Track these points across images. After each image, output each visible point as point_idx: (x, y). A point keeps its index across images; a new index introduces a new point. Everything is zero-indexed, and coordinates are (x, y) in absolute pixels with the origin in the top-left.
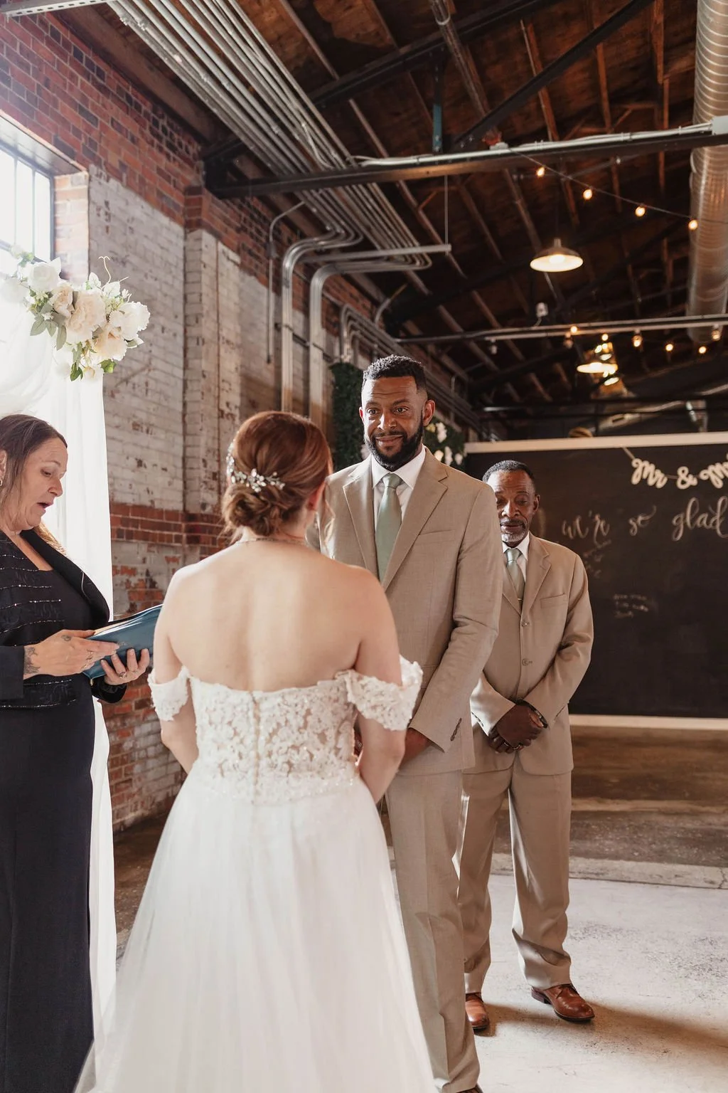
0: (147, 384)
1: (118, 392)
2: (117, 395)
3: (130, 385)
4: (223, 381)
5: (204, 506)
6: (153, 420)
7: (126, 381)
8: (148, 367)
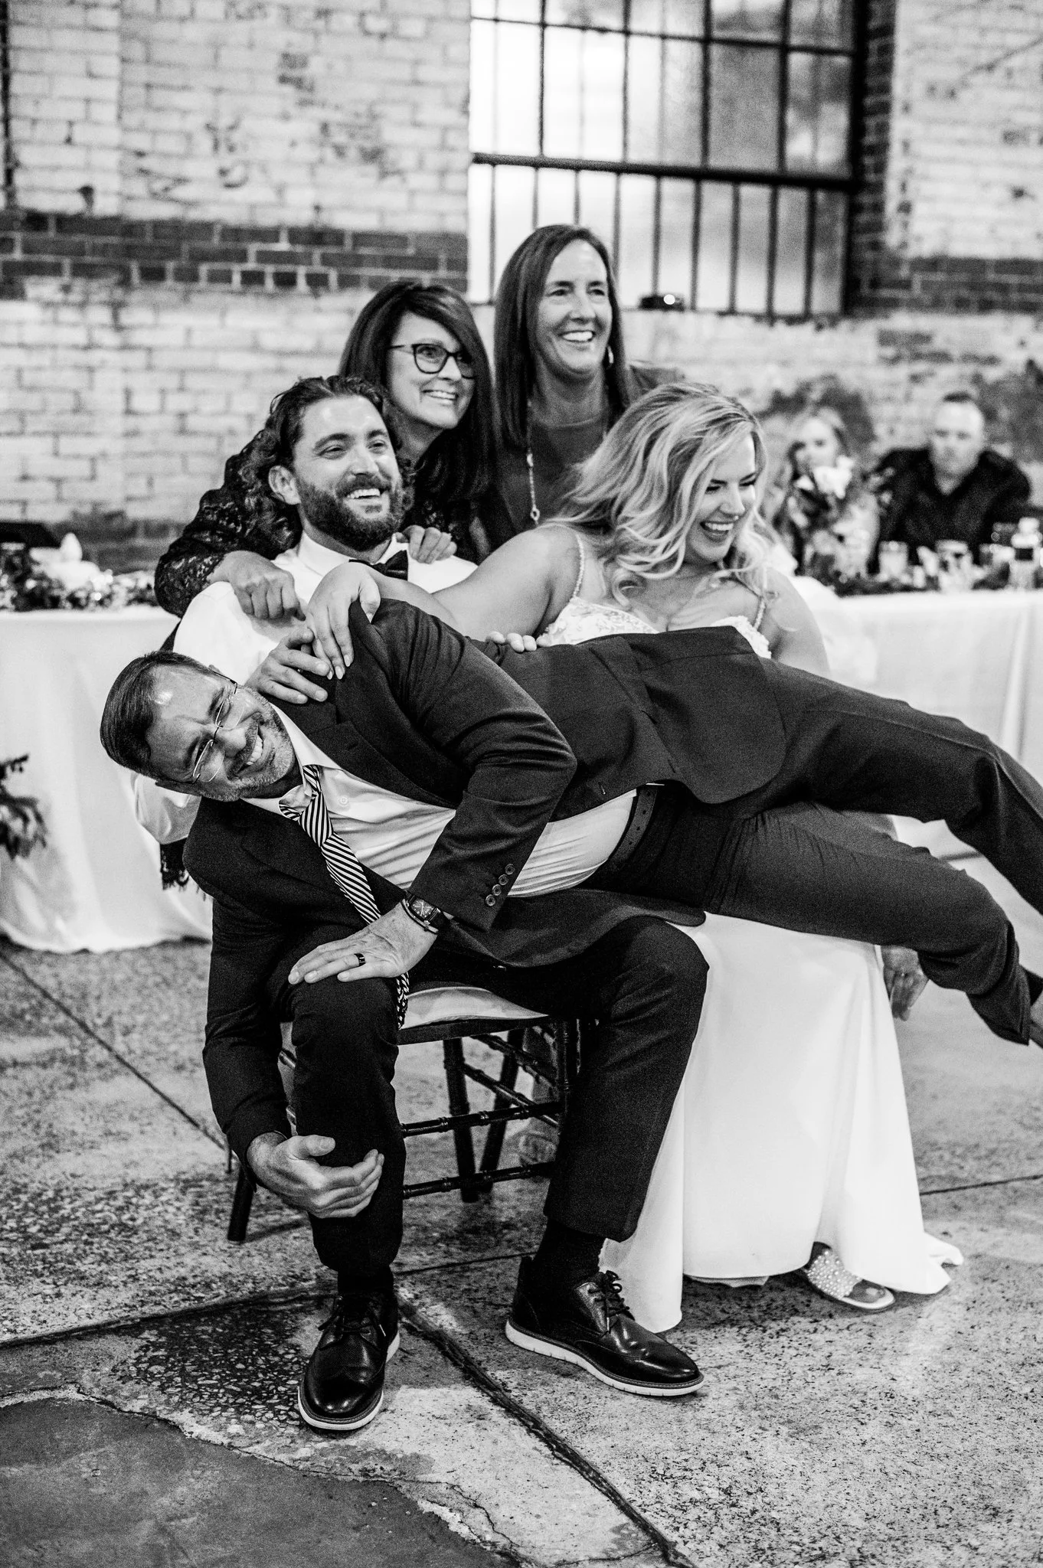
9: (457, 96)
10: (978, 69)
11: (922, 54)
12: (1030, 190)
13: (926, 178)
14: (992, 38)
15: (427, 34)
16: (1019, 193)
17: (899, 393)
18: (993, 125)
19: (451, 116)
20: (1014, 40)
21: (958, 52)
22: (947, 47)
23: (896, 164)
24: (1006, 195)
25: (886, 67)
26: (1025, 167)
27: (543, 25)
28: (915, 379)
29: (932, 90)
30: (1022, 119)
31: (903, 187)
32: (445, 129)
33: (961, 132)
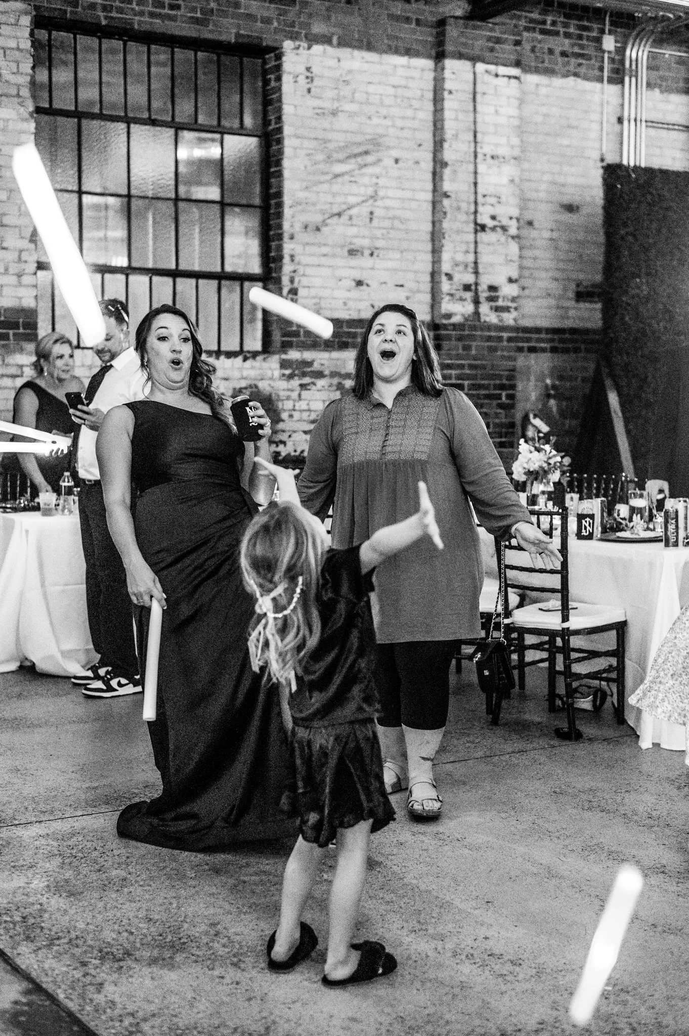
0: (372, 213)
1: (327, 225)
2: (324, 229)
3: (344, 218)
4: (484, 196)
5: (449, 316)
6: (380, 243)
7: (339, 215)
8: (374, 197)
9: (28, 233)
10: (333, 215)
11: (300, 208)
12: (366, 282)
13: (304, 275)
14: (339, 199)
15: (8, 198)
16: (359, 283)
17: (295, 395)
18: (342, 246)
19: (25, 244)
20: (352, 200)
21: (319, 207)
22: (314, 204)
23: (287, 268)
24: (354, 284)
25: (279, 215)
26: (362, 269)
27: (80, 193)
28: (303, 386)
29: (306, 227)
30: (359, 243)
31: (292, 281)
32: (21, 251)
33: (324, 250)
